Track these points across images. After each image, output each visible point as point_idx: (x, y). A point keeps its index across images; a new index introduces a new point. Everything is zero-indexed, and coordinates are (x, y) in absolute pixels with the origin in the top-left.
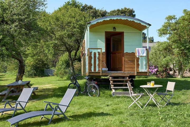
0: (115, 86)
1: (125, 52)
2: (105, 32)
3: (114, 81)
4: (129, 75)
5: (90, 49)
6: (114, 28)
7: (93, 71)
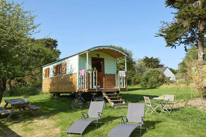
0: (111, 99)
1: (105, 73)
2: (92, 57)
3: (109, 96)
4: (116, 91)
5: (89, 70)
6: (98, 55)
7: (91, 88)
